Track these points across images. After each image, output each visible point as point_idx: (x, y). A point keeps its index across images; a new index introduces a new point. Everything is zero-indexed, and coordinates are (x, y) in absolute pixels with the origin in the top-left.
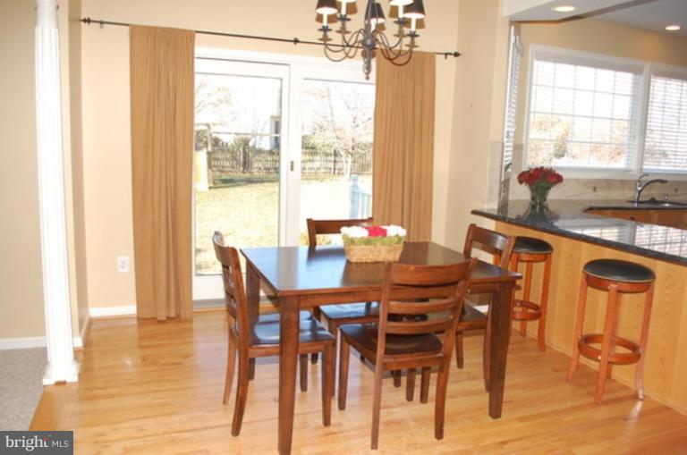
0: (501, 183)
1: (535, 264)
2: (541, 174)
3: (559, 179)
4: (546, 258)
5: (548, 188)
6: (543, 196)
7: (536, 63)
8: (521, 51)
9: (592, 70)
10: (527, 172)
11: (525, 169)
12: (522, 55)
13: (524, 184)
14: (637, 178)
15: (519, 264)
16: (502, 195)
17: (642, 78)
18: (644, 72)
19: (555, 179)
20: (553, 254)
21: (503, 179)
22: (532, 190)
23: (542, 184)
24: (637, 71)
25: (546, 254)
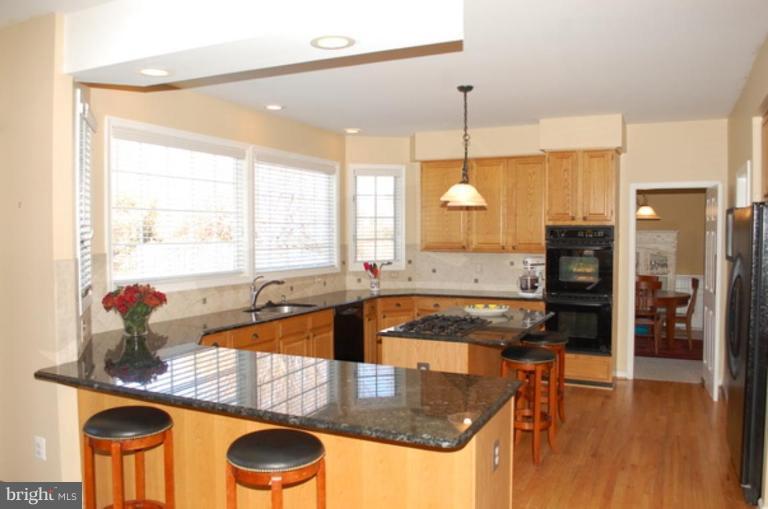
0: (78, 318)
1: (147, 454)
2: (137, 295)
3: (161, 298)
4: (165, 440)
5: (148, 313)
6: (143, 324)
7: (114, 142)
8: (91, 123)
9: (188, 153)
10: (116, 293)
11: (112, 289)
12: (94, 131)
13: (112, 312)
14: (251, 280)
15: (126, 458)
16: (82, 334)
17: (244, 164)
18: (247, 157)
19: (155, 301)
20: (173, 429)
21: (81, 313)
22: (125, 320)
23: (139, 309)
24: (238, 155)
25: (164, 433)
